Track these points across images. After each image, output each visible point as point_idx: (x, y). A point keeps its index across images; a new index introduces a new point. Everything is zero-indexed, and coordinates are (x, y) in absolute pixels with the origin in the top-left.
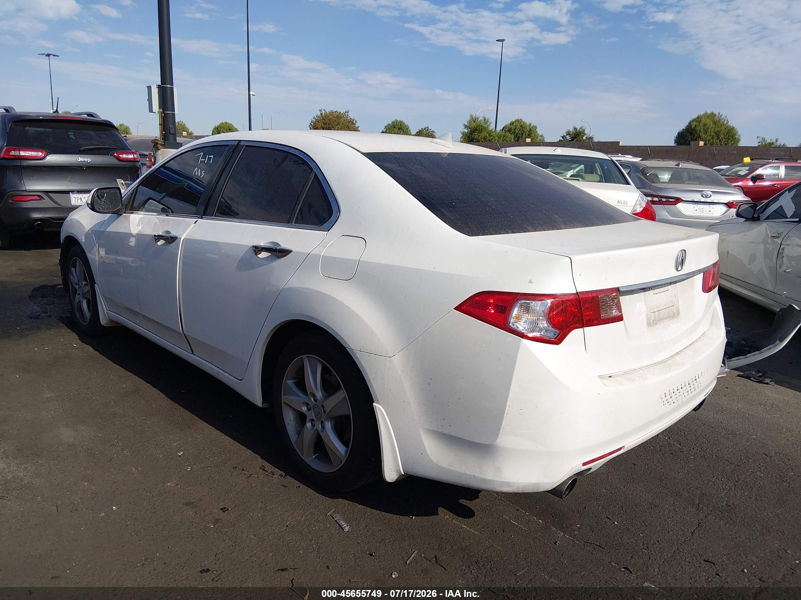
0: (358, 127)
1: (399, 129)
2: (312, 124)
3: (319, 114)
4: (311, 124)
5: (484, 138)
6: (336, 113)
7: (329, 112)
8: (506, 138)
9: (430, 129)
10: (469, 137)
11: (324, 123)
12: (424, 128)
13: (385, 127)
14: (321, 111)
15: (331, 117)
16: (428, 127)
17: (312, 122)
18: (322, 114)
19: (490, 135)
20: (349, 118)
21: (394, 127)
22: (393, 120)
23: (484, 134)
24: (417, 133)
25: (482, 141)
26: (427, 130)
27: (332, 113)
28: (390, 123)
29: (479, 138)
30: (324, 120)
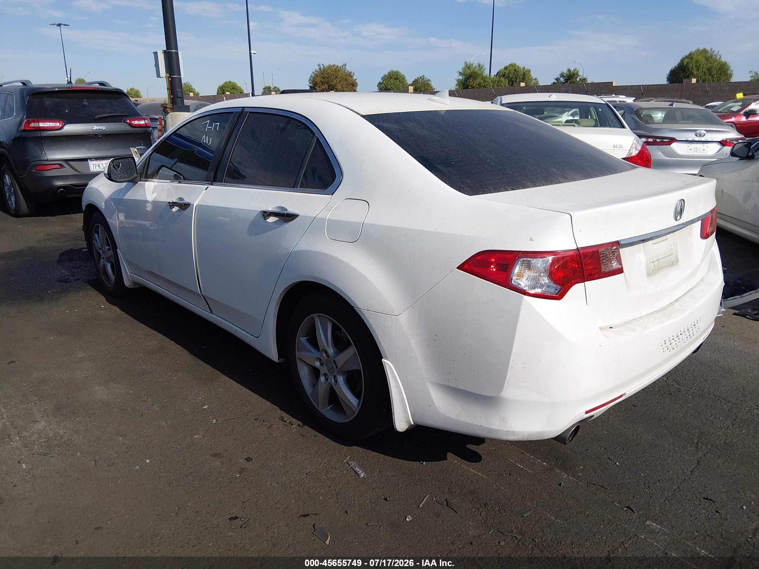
0: (356, 80)
1: (395, 79)
2: (312, 79)
3: (318, 69)
4: (310, 79)
5: (479, 85)
6: (334, 66)
7: (327, 66)
8: (500, 83)
9: (426, 78)
10: (464, 84)
11: (322, 77)
12: (419, 77)
13: (382, 78)
14: (319, 65)
15: (329, 71)
16: (424, 76)
17: (311, 77)
18: (320, 69)
19: (484, 81)
20: (347, 71)
21: (391, 78)
22: (389, 70)
23: (478, 80)
24: (413, 82)
25: (477, 88)
26: (423, 79)
27: (330, 67)
28: (387, 73)
29: (474, 85)
30: (323, 74)
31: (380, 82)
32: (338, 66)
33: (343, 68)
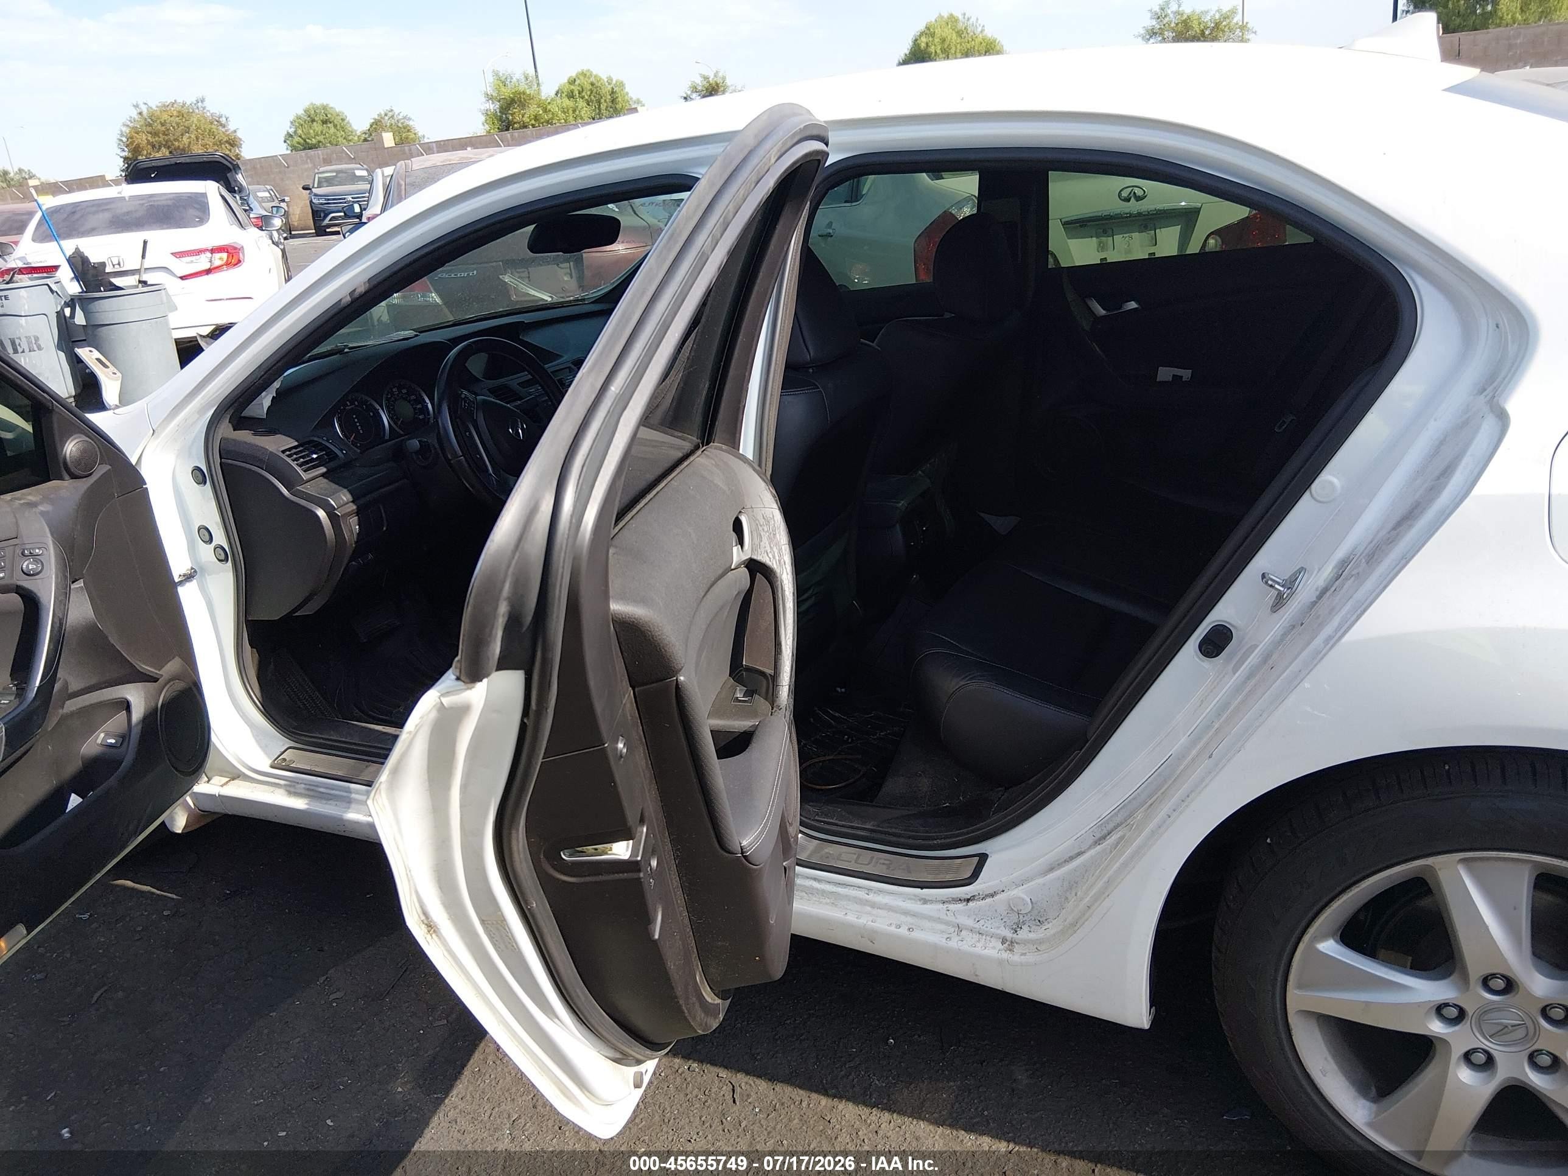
0: (235, 131)
1: (323, 123)
2: (124, 139)
3: (134, 114)
4: (121, 140)
5: (536, 118)
6: (175, 106)
7: (157, 107)
8: (580, 112)
9: (399, 114)
10: (500, 120)
11: (151, 133)
12: (383, 113)
13: (292, 123)
14: (136, 106)
15: (165, 117)
16: (392, 110)
17: (122, 135)
18: (140, 114)
19: (545, 111)
20: (208, 114)
21: (313, 121)
22: (306, 104)
23: (532, 110)
24: (371, 126)
25: (533, 126)
26: (392, 117)
27: (165, 108)
28: (301, 112)
29: (526, 119)
30: (150, 125)
31: (288, 133)
32: (184, 104)
33: (198, 108)
